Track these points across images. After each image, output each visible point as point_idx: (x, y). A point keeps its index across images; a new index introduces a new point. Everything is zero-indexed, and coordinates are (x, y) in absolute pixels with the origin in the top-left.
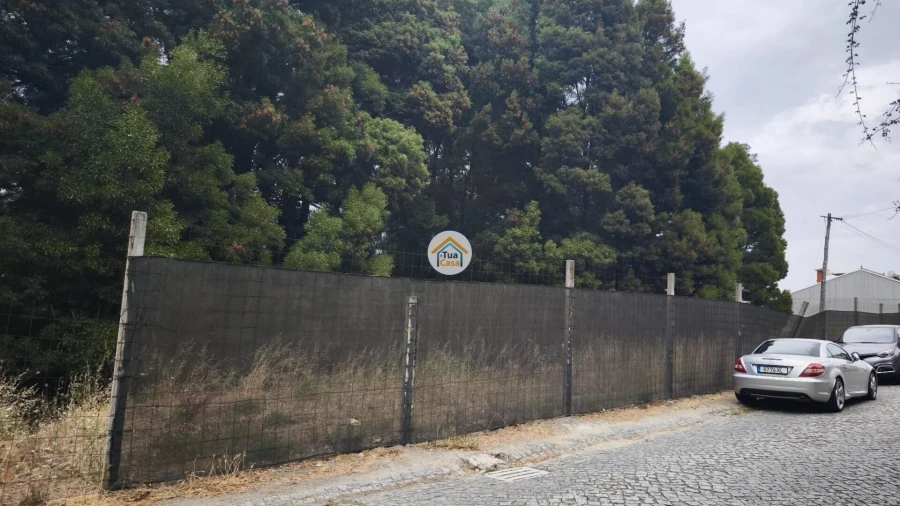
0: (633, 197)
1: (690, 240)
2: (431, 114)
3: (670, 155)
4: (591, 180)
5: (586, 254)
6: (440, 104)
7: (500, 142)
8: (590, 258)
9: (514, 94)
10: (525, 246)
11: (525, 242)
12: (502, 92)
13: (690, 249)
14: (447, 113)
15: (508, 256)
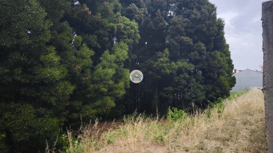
0: (200, 46)
1: (217, 61)
2: (137, 16)
3: (211, 32)
4: (187, 41)
5: (185, 67)
6: (139, 12)
7: (154, 28)
8: (186, 68)
9: (159, 10)
10: (165, 65)
11: (165, 63)
12: (154, 10)
13: (218, 63)
14: (142, 15)
15: (159, 68)
